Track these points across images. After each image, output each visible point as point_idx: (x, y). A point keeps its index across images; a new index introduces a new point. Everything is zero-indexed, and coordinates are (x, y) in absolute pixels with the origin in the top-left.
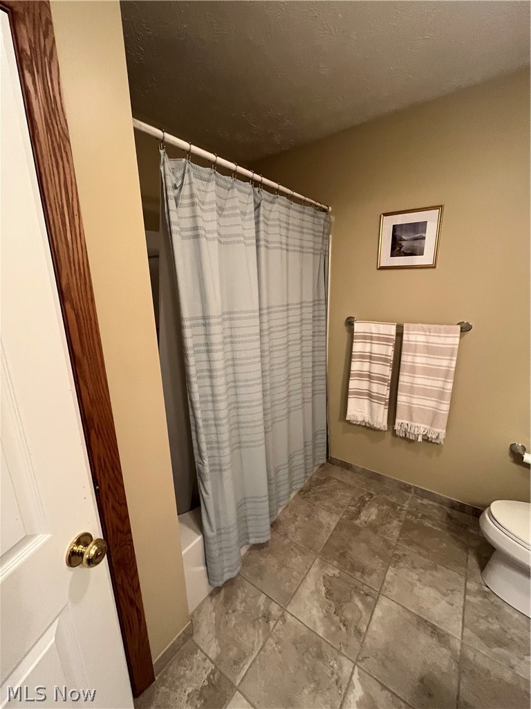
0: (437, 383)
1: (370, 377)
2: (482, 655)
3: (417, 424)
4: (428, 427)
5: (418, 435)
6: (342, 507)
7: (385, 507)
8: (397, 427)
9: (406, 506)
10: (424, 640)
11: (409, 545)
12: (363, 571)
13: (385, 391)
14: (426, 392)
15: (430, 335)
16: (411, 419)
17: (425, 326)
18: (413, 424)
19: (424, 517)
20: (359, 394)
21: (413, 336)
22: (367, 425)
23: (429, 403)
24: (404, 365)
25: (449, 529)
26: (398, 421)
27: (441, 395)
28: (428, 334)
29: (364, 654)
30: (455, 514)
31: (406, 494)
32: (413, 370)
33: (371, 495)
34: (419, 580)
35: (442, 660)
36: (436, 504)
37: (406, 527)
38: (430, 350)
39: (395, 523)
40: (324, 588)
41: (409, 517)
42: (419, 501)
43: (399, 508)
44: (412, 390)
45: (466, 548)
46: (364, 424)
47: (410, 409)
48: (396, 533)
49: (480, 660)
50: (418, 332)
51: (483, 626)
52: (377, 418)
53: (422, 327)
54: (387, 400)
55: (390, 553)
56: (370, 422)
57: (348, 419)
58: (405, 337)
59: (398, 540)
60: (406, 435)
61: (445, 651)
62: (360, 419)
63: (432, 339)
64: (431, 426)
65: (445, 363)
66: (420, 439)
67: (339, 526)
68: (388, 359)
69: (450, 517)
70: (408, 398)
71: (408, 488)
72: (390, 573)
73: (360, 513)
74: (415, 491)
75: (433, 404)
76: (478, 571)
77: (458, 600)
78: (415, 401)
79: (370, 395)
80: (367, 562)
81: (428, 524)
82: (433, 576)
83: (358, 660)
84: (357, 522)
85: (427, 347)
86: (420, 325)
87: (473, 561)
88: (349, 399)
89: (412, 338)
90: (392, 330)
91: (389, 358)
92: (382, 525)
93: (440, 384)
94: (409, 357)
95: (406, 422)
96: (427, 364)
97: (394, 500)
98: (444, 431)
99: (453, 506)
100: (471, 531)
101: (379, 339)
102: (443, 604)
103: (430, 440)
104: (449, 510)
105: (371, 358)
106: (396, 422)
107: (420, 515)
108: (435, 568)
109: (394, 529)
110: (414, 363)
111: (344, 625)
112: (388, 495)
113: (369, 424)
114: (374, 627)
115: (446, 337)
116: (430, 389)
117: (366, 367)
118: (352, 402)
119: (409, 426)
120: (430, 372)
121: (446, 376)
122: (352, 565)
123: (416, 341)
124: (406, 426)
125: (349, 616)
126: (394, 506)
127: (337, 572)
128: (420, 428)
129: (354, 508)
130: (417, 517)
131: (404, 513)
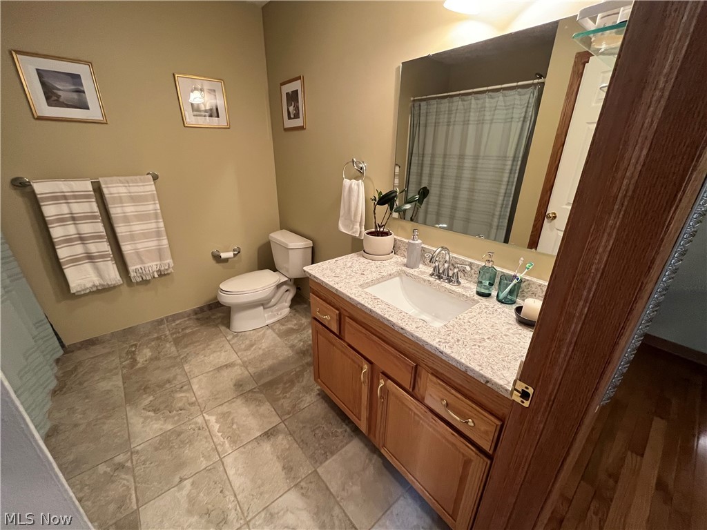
0: (152, 226)
1: (82, 239)
2: (249, 355)
3: (149, 264)
4: (158, 263)
5: (153, 272)
6: (116, 368)
7: (153, 343)
8: (132, 274)
9: (167, 333)
10: (225, 373)
11: (186, 347)
12: (169, 381)
13: (105, 247)
14: (145, 236)
15: (129, 186)
16: (143, 262)
17: (122, 178)
18: (146, 265)
19: (183, 330)
20: (75, 260)
21: (112, 189)
22: (99, 288)
23: (152, 244)
24: (115, 217)
25: (202, 325)
26: (131, 269)
27: (158, 234)
28: (127, 185)
29: (203, 406)
30: (199, 316)
31: (162, 327)
32: (126, 219)
33: (135, 345)
34: (205, 356)
35: (237, 372)
36: (186, 319)
37: (177, 342)
38: (135, 199)
39: (168, 345)
40: (150, 413)
41: (175, 336)
42: (173, 324)
43: (163, 337)
44: (132, 237)
45: (216, 326)
46: (94, 289)
47: (138, 254)
48: (173, 349)
49: (250, 357)
50: (117, 185)
51: (243, 346)
52: (109, 275)
53: (120, 180)
54: (112, 256)
55: (178, 360)
56: (102, 282)
57: (72, 292)
58: (105, 191)
59: (178, 351)
60: (142, 278)
61: (236, 367)
62: (89, 285)
63: (133, 189)
64: (161, 260)
65: (151, 207)
66: (156, 276)
67: (125, 379)
68: (95, 216)
69: (198, 319)
70: (133, 245)
71: (160, 322)
72: (187, 367)
73: (136, 360)
74: (167, 321)
75: (155, 243)
76: (228, 330)
77: (228, 347)
78: (139, 246)
79: (90, 258)
80: (167, 376)
81: (188, 331)
82: (210, 349)
83: (202, 412)
84: (139, 365)
85: (130, 196)
86: (115, 178)
87: (223, 328)
88: (65, 271)
89: (114, 190)
90: (87, 186)
91: (97, 214)
92: (159, 353)
93: (154, 225)
94: (118, 209)
95: (138, 267)
96: (136, 212)
97: (156, 335)
98: (171, 261)
99: (196, 312)
100: (214, 317)
101: (75, 197)
102: (223, 354)
103: (163, 273)
104: (195, 317)
105: (73, 219)
106: (131, 271)
107: (180, 330)
108: (208, 345)
109: (170, 348)
110: (124, 213)
111: (181, 410)
112: (148, 336)
113: (103, 285)
114: (198, 393)
115: (143, 185)
116: (148, 232)
117: (71, 230)
118: (70, 272)
119: (143, 269)
120: (141, 218)
121: (156, 217)
122: (158, 386)
123: (118, 193)
124: (140, 270)
125: (180, 405)
126: (158, 338)
127: (151, 398)
128: (152, 266)
129: (128, 361)
130: (179, 333)
131: (169, 337)
